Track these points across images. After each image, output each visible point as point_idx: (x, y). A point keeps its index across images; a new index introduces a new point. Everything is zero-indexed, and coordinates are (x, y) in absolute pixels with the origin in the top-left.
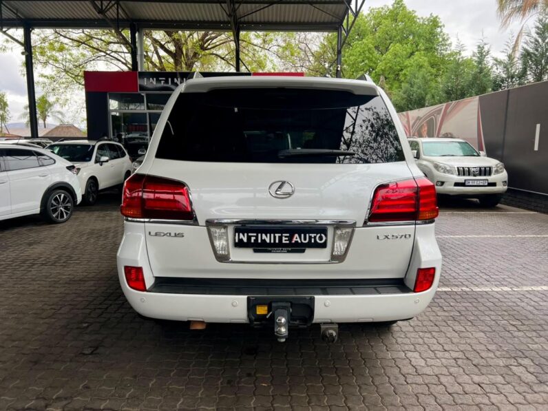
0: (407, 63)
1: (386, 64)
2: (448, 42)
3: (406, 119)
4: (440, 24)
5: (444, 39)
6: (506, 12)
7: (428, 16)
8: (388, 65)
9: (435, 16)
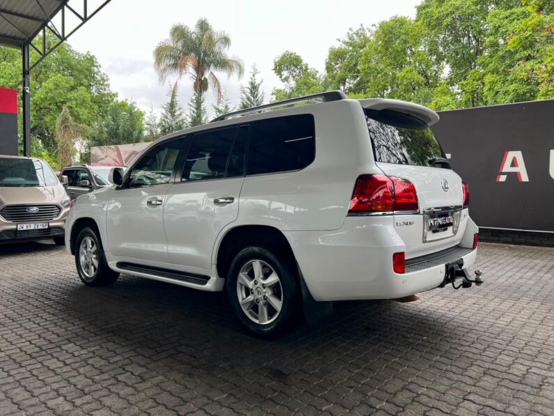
0: (70, 95)
1: (47, 93)
2: (106, 83)
3: (116, 153)
4: (96, 64)
5: (103, 79)
6: (162, 67)
7: (85, 53)
8: (50, 94)
9: (91, 55)
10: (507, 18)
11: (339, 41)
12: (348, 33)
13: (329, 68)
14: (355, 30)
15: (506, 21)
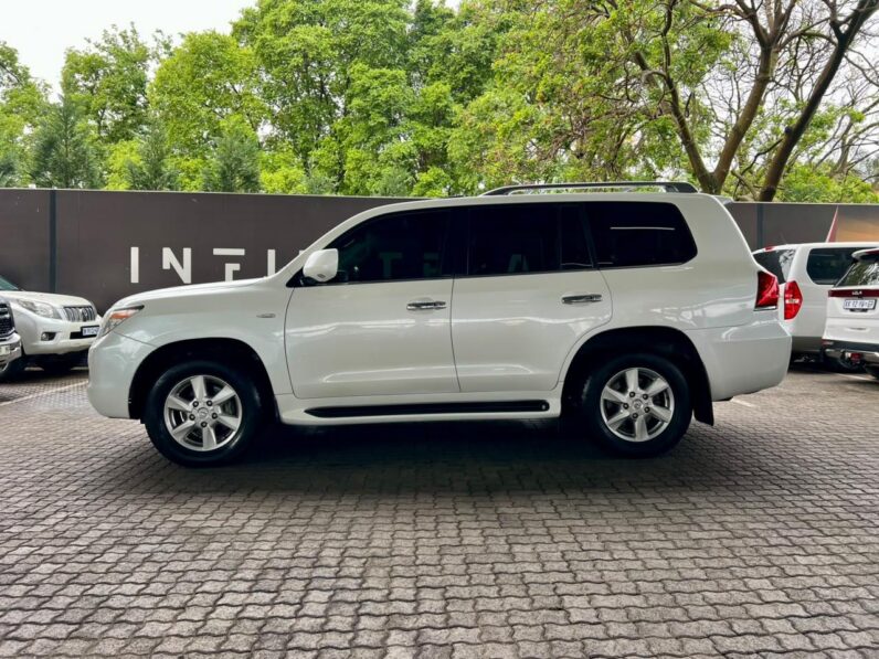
10: (376, 78)
11: (89, 41)
12: (105, 31)
13: (68, 85)
14: (121, 30)
15: (376, 83)
